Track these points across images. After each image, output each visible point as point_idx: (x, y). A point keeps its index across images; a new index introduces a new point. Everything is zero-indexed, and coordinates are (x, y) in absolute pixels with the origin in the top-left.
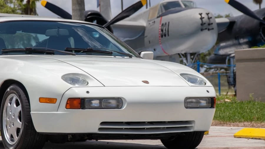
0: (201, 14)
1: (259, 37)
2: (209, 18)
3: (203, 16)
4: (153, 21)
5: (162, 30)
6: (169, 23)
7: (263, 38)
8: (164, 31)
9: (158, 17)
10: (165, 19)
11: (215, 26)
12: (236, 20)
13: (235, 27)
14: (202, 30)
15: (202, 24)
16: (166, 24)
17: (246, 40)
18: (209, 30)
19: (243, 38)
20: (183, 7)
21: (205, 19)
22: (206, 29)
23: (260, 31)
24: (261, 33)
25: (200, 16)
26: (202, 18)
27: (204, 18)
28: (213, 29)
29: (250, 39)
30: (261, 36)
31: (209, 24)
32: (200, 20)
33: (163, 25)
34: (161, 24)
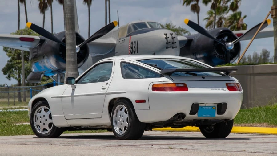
0: (166, 35)
1: (213, 53)
2: (173, 38)
3: (168, 36)
4: (123, 39)
5: (132, 48)
6: (138, 41)
7: (216, 54)
8: (134, 48)
9: (127, 36)
10: (135, 38)
11: (177, 44)
12: (193, 39)
13: (192, 44)
14: (167, 48)
15: (167, 43)
16: (135, 42)
17: (202, 56)
18: (173, 48)
19: (200, 54)
20: (150, 27)
21: (170, 39)
22: (171, 47)
23: (214, 48)
24: (215, 50)
25: (165, 36)
26: (167, 38)
27: (168, 38)
28: (176, 47)
29: (206, 55)
30: (215, 53)
31: (173, 43)
32: (165, 40)
33: (132, 43)
34: (131, 42)
